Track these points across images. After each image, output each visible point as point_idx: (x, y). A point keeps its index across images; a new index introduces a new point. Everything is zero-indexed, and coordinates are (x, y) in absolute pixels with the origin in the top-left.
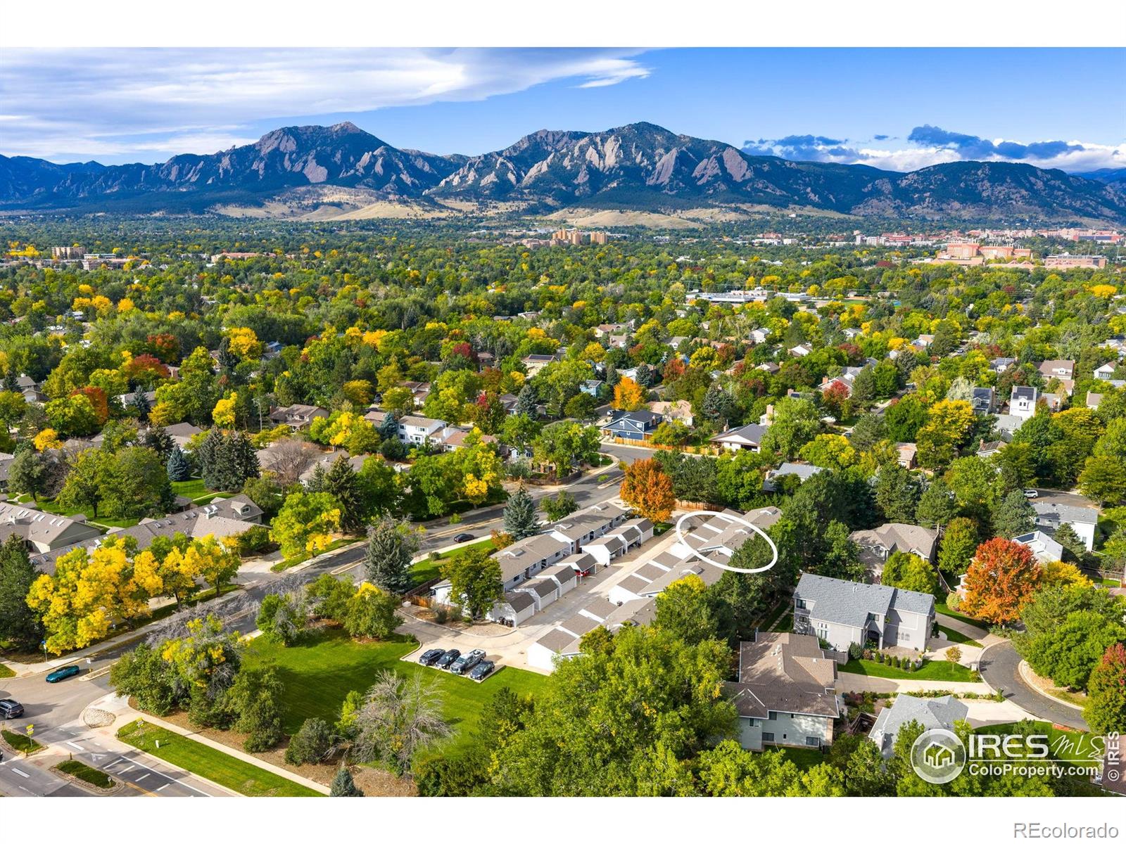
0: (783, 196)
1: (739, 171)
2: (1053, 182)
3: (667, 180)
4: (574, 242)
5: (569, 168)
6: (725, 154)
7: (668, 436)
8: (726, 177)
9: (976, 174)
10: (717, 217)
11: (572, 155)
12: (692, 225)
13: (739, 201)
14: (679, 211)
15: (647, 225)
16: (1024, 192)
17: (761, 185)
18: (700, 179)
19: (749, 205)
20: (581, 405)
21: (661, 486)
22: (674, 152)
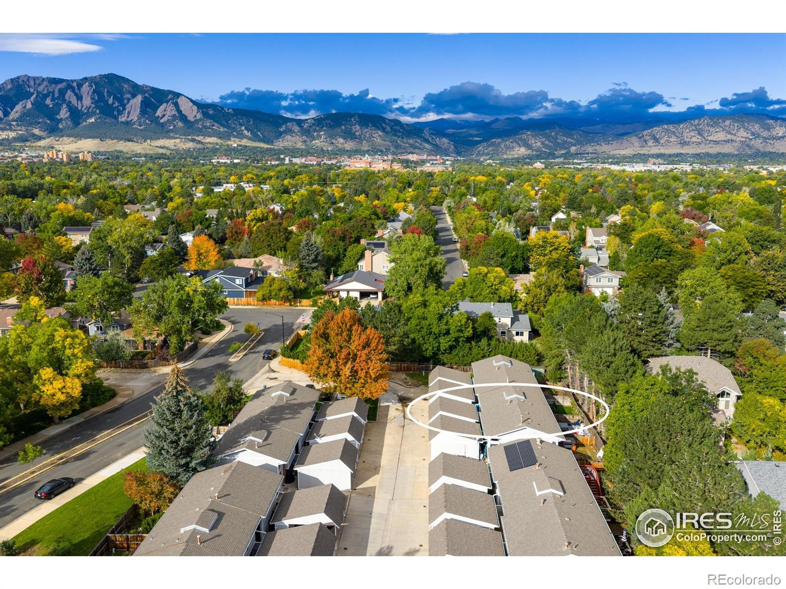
0: (226, 132)
1: (192, 113)
2: (395, 127)
3: (136, 118)
4: (65, 160)
5: (51, 106)
6: (179, 100)
7: (280, 290)
8: (183, 118)
9: (351, 121)
10: (179, 145)
11: (53, 95)
12: (161, 151)
13: (194, 135)
14: (149, 141)
15: (125, 150)
16: (380, 133)
17: (208, 124)
18: (162, 118)
19: (202, 137)
20: (161, 265)
21: (373, 345)
22: (139, 98)
